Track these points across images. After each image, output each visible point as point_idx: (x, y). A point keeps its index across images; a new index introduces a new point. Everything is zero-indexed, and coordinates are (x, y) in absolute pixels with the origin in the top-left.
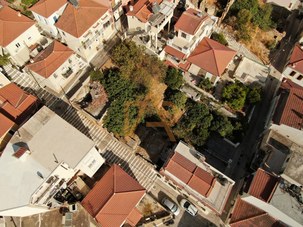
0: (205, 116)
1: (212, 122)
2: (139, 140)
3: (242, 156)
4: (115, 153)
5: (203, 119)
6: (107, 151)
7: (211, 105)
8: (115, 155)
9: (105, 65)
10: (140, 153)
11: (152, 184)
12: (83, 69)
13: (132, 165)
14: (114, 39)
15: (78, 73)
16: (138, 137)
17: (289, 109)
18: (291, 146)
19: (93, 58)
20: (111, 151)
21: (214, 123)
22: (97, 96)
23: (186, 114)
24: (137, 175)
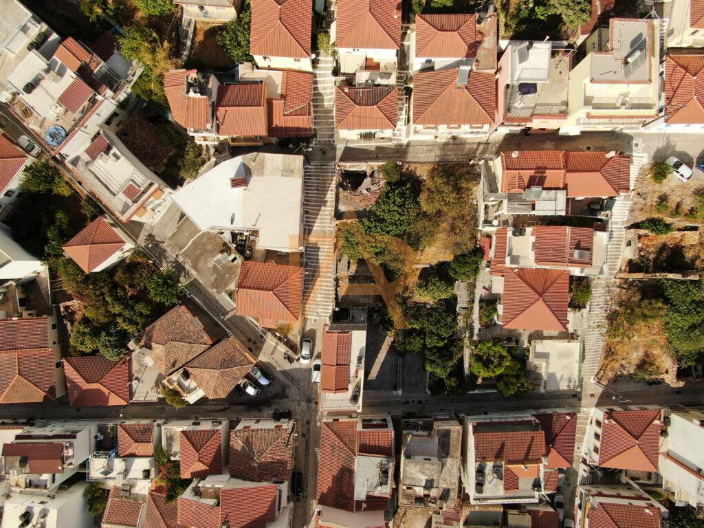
0: (438, 335)
1: (435, 347)
2: (353, 272)
3: (420, 402)
4: (320, 253)
5: (434, 334)
6: (316, 244)
7: (465, 333)
8: (318, 255)
9: (418, 166)
10: (340, 282)
11: (316, 316)
12: (394, 140)
13: (321, 281)
14: (468, 146)
15: (383, 138)
16: (355, 269)
17: (504, 439)
18: (452, 457)
19: (419, 141)
20: (319, 248)
21: (434, 350)
22: (365, 192)
23: (428, 306)
24: (314, 293)
